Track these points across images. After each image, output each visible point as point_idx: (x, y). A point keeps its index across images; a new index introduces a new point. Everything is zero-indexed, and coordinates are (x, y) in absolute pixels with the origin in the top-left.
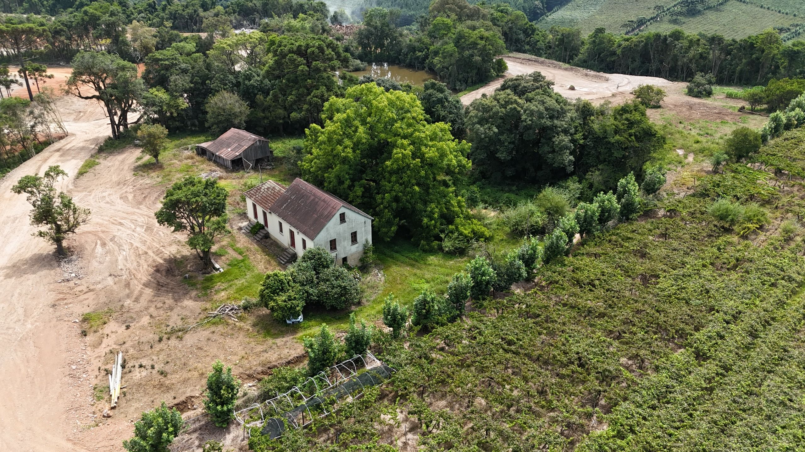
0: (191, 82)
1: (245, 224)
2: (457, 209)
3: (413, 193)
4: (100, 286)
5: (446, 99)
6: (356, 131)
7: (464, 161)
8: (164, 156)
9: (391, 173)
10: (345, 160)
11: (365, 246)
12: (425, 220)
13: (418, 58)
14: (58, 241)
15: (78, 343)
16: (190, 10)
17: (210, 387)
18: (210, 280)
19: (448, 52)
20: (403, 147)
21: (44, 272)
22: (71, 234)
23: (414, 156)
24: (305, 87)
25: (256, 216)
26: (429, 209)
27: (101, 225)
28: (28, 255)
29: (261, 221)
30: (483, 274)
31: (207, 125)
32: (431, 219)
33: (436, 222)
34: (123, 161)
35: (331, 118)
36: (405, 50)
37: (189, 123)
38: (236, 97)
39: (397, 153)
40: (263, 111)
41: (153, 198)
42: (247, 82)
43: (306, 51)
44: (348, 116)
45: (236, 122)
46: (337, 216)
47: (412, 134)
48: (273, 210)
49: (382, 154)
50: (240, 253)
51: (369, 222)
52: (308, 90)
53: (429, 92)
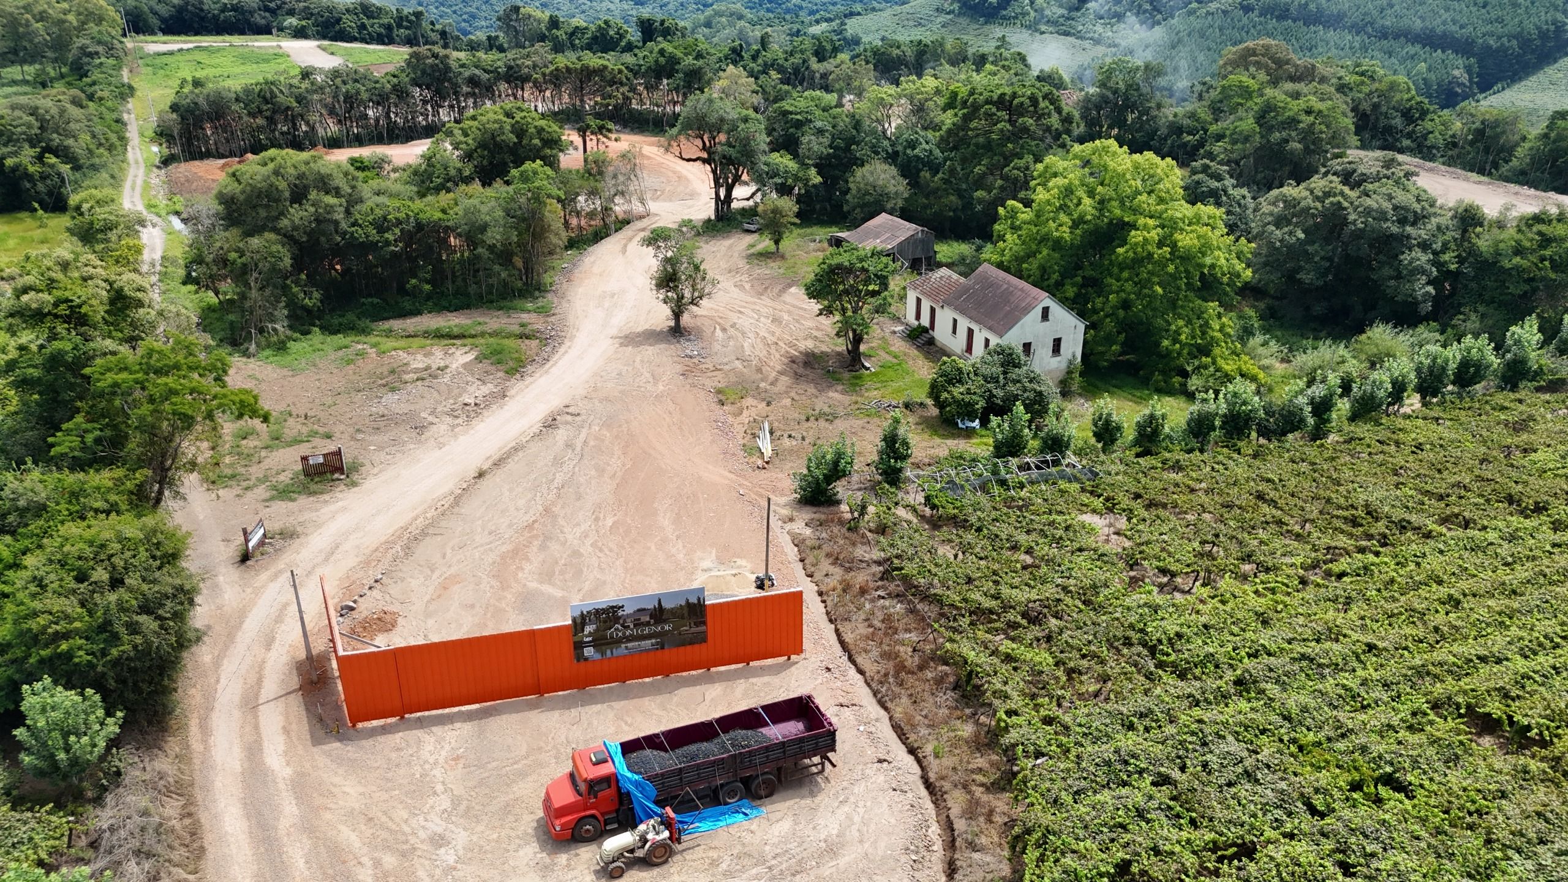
0: (830, 147)
1: (900, 328)
2: (1218, 335)
3: (1153, 296)
4: (727, 367)
5: (1225, 191)
6: (1079, 203)
7: (1239, 267)
8: (785, 244)
9: (1122, 267)
10: (1057, 245)
11: (1070, 362)
12: (1166, 343)
13: (1185, 145)
14: (677, 315)
15: (718, 411)
16: (796, 60)
17: (885, 439)
18: (859, 378)
19: (1241, 132)
20: (1146, 227)
21: (663, 346)
22: (694, 308)
23: (1160, 244)
24: (1003, 154)
25: (918, 317)
26: (1173, 327)
27: (717, 311)
28: (640, 329)
29: (925, 321)
30: (1245, 403)
31: (845, 208)
32: (1175, 341)
33: (1182, 349)
34: (730, 247)
35: (1044, 185)
36: (1163, 131)
37: (818, 207)
38: (893, 170)
39: (1135, 236)
40: (927, 196)
41: (776, 290)
42: (909, 151)
43: (1011, 103)
44: (1071, 183)
45: (889, 206)
46: (1038, 311)
47: (1161, 213)
48: (946, 303)
49: (1113, 240)
50: (895, 357)
51: (1082, 327)
52: (1005, 158)
53: (1196, 177)
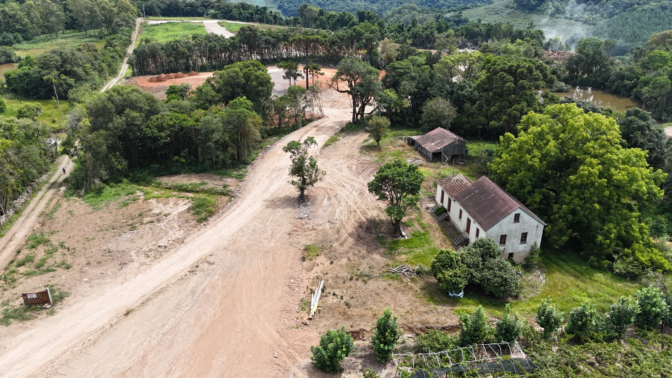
0: (416, 88)
1: (432, 205)
2: (637, 234)
3: (592, 210)
4: (320, 228)
5: (648, 127)
6: (546, 144)
7: (656, 189)
8: (384, 142)
9: (574, 187)
10: (530, 168)
11: (533, 247)
12: (600, 238)
13: (625, 86)
14: (302, 189)
15: (298, 265)
16: (428, 32)
17: (378, 327)
18: (396, 243)
19: (660, 83)
20: (591, 165)
21: (289, 209)
22: (310, 187)
23: (601, 175)
24: (508, 101)
25: (442, 201)
26: (606, 228)
27: (331, 184)
28: (282, 195)
29: (446, 205)
30: (654, 305)
31: (420, 122)
32: (607, 237)
33: (611, 242)
34: (354, 141)
35: (525, 130)
36: (613, 78)
37: (407, 119)
38: (448, 103)
39: (584, 170)
40: (468, 117)
41: (369, 172)
42: (459, 92)
43: (516, 71)
44: (542, 130)
45: (444, 123)
46: (512, 216)
47: (603, 155)
48: (457, 199)
49: (568, 168)
50: (423, 228)
51: (542, 227)
52: (510, 103)
53: (630, 118)
